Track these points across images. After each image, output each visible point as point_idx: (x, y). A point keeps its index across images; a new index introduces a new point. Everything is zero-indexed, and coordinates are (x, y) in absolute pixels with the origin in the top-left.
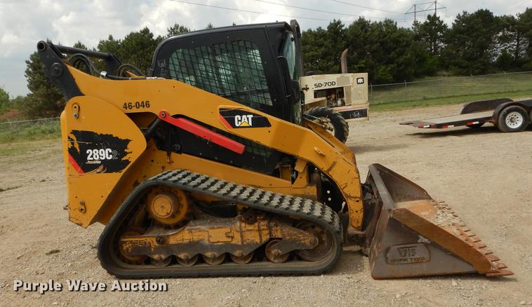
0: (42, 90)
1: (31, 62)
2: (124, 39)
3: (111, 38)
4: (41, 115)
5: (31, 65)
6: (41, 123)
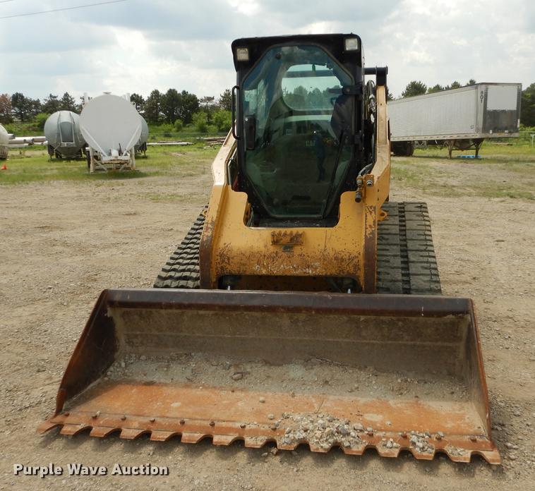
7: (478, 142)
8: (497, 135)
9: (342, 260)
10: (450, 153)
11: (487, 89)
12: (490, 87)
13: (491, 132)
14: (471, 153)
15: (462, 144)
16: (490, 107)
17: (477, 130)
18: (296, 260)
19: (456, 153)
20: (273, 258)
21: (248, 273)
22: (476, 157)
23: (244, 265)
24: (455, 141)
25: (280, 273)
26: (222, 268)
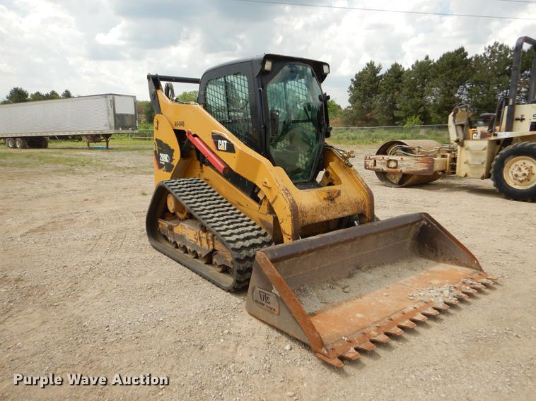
0: (358, 103)
1: (355, 80)
2: (438, 59)
3: (427, 58)
4: (354, 124)
5: (355, 83)
6: (352, 131)
7: (107, 136)
8: (124, 131)
9: (359, 203)
10: (88, 145)
11: (114, 99)
12: (116, 97)
13: (120, 129)
14: (103, 144)
15: (95, 138)
16: (118, 112)
17: (111, 127)
18: (339, 208)
19: (92, 145)
20: (328, 208)
21: (317, 221)
22: (107, 148)
23: (314, 216)
24: (92, 136)
25: (332, 218)
26: (303, 221)
